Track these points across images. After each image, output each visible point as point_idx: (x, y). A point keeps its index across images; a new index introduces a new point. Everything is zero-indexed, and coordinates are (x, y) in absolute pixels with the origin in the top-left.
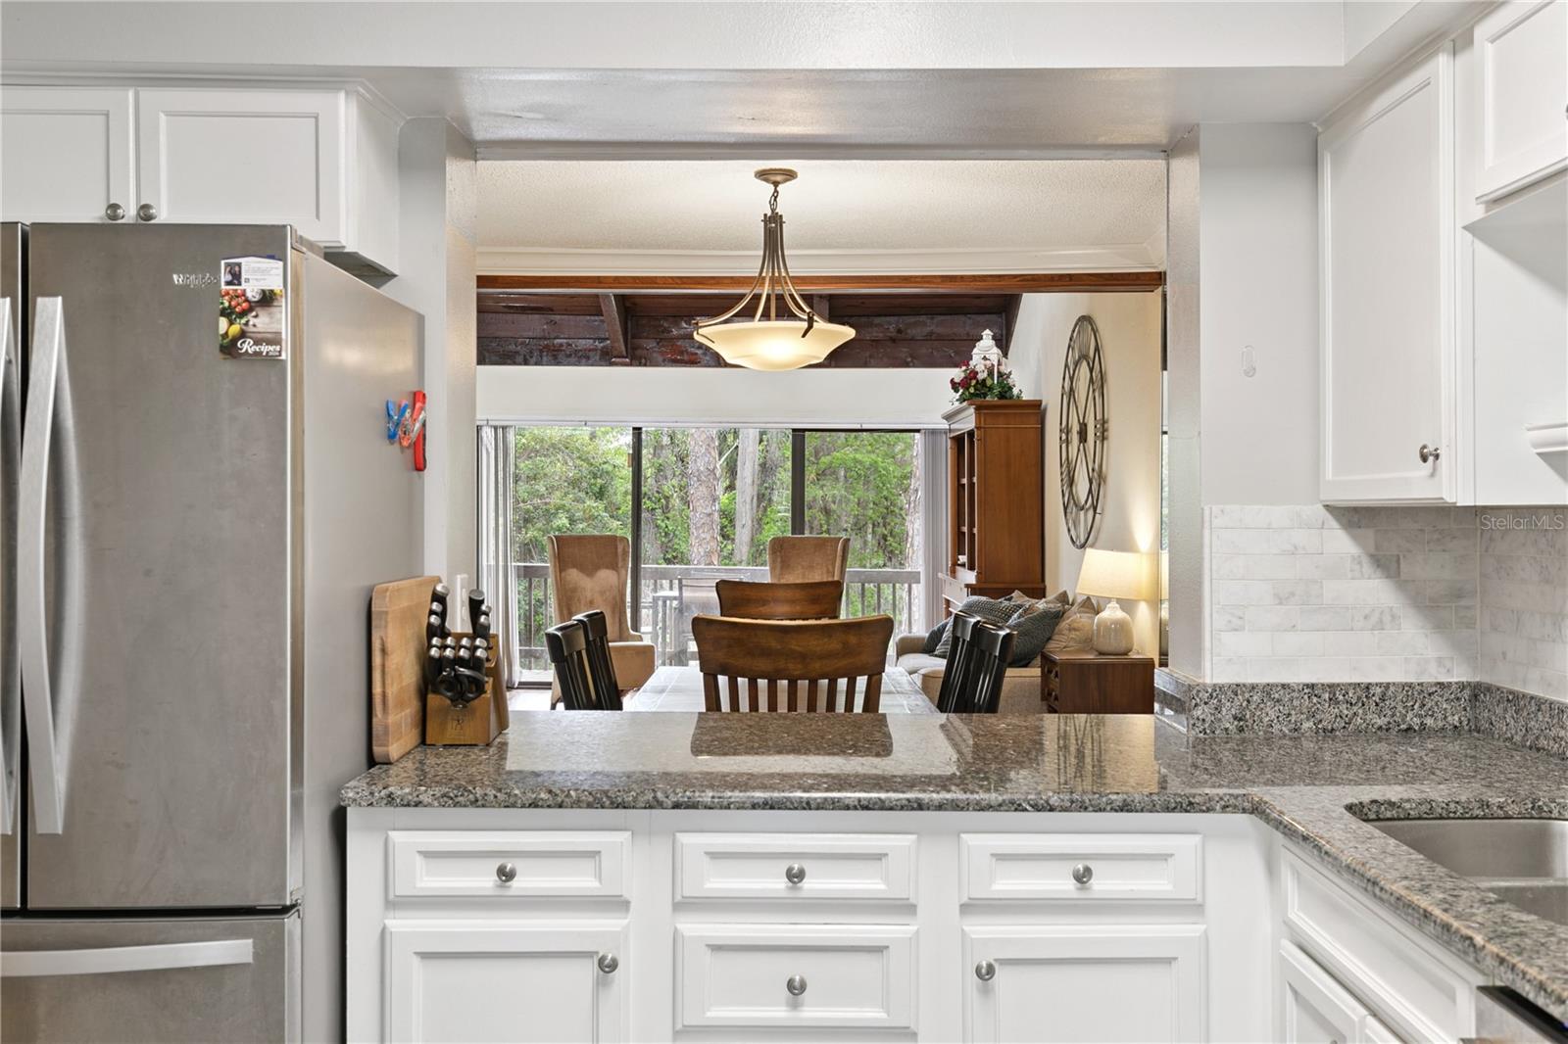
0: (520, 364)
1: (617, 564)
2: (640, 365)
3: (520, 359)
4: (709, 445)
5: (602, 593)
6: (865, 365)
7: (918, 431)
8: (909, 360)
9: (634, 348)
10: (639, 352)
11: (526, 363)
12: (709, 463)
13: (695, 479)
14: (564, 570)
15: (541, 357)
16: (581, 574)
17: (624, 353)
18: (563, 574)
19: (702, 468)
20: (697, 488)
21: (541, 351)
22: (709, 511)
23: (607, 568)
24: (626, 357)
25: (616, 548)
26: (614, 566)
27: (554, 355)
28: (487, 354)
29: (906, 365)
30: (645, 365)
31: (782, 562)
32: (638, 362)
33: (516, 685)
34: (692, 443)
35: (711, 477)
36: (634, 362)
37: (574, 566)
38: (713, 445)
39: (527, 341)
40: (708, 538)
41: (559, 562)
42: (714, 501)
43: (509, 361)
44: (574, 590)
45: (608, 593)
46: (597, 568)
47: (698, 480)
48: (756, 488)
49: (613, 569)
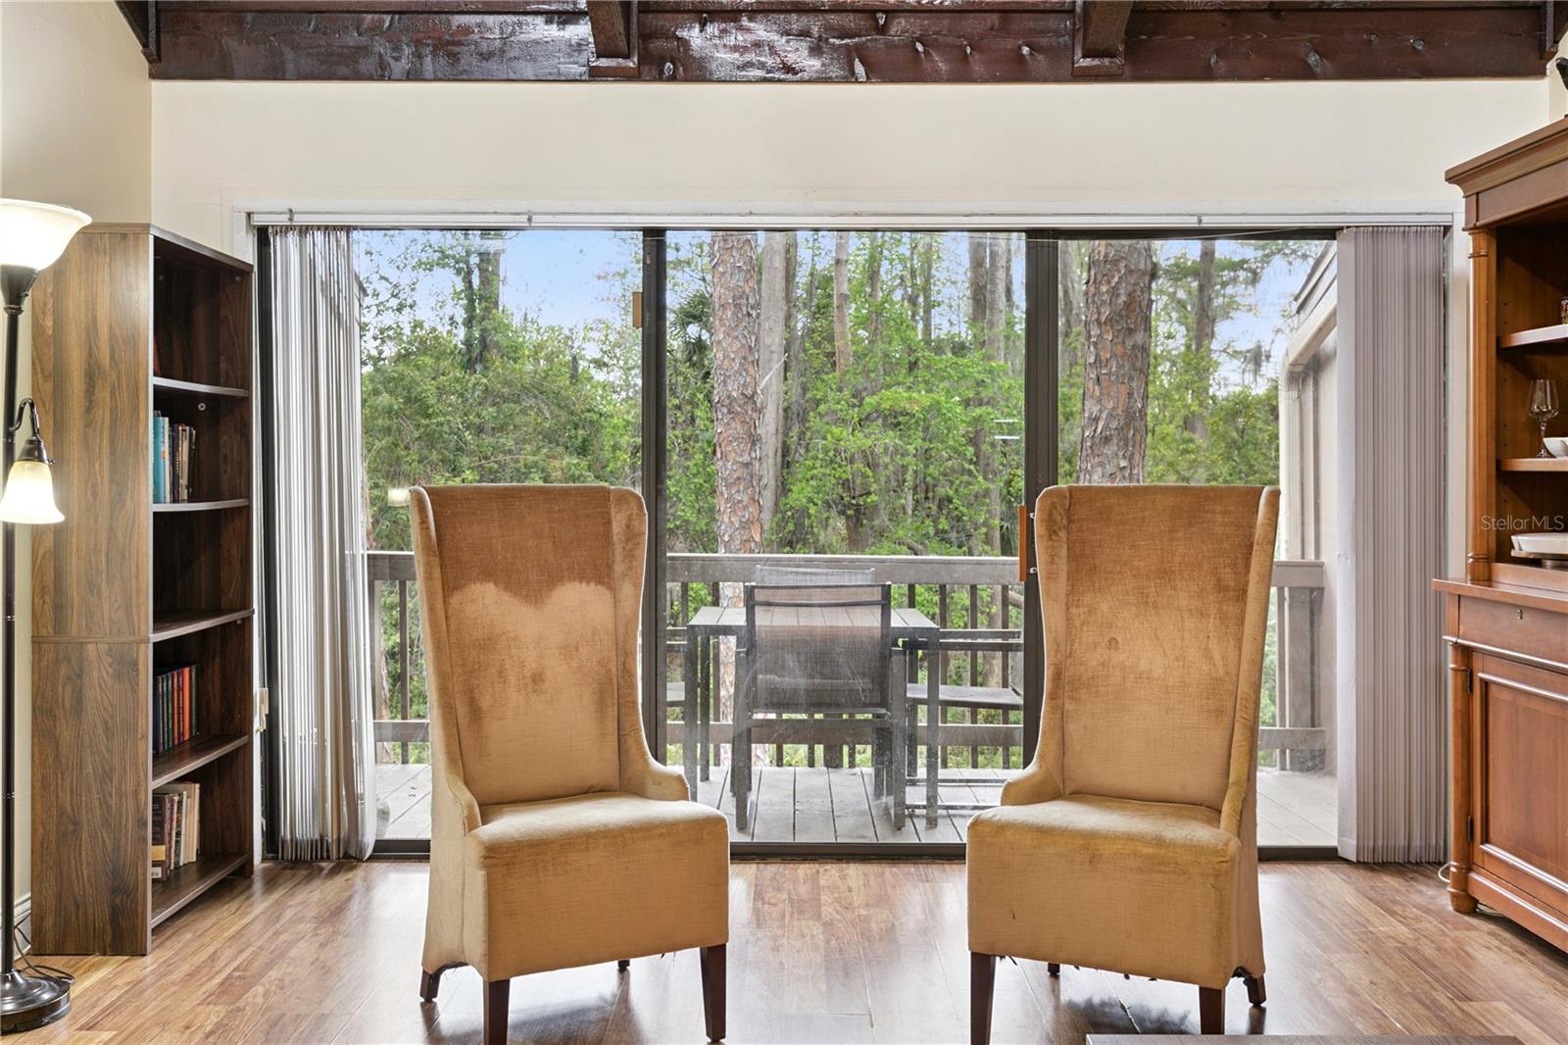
0: (370, 78)
1: (609, 567)
2: (659, 78)
3: (367, 65)
4: (745, 358)
5: (568, 650)
6: (1207, 75)
7: (1329, 233)
8: (1313, 59)
9: (647, 36)
10: (658, 45)
11: (382, 74)
12: (745, 385)
13: (725, 410)
14: (456, 588)
15: (420, 57)
16: (506, 597)
17: (622, 45)
18: (455, 599)
19: (735, 394)
20: (728, 424)
21: (418, 43)
22: (746, 458)
23: (582, 577)
24: (627, 57)
25: (609, 522)
26: (600, 573)
27: (450, 54)
28: (289, 55)
29: (1306, 74)
30: (673, 79)
31: (1073, 557)
32: (655, 73)
33: (369, 852)
34: (720, 355)
35: (749, 407)
36: (645, 69)
37: (488, 574)
38: (750, 359)
39: (387, 19)
40: (746, 499)
41: (442, 566)
42: (754, 444)
43: (343, 70)
44: (487, 644)
45: (584, 651)
46: (553, 578)
47: (729, 412)
48: (780, 437)
49: (600, 582)
